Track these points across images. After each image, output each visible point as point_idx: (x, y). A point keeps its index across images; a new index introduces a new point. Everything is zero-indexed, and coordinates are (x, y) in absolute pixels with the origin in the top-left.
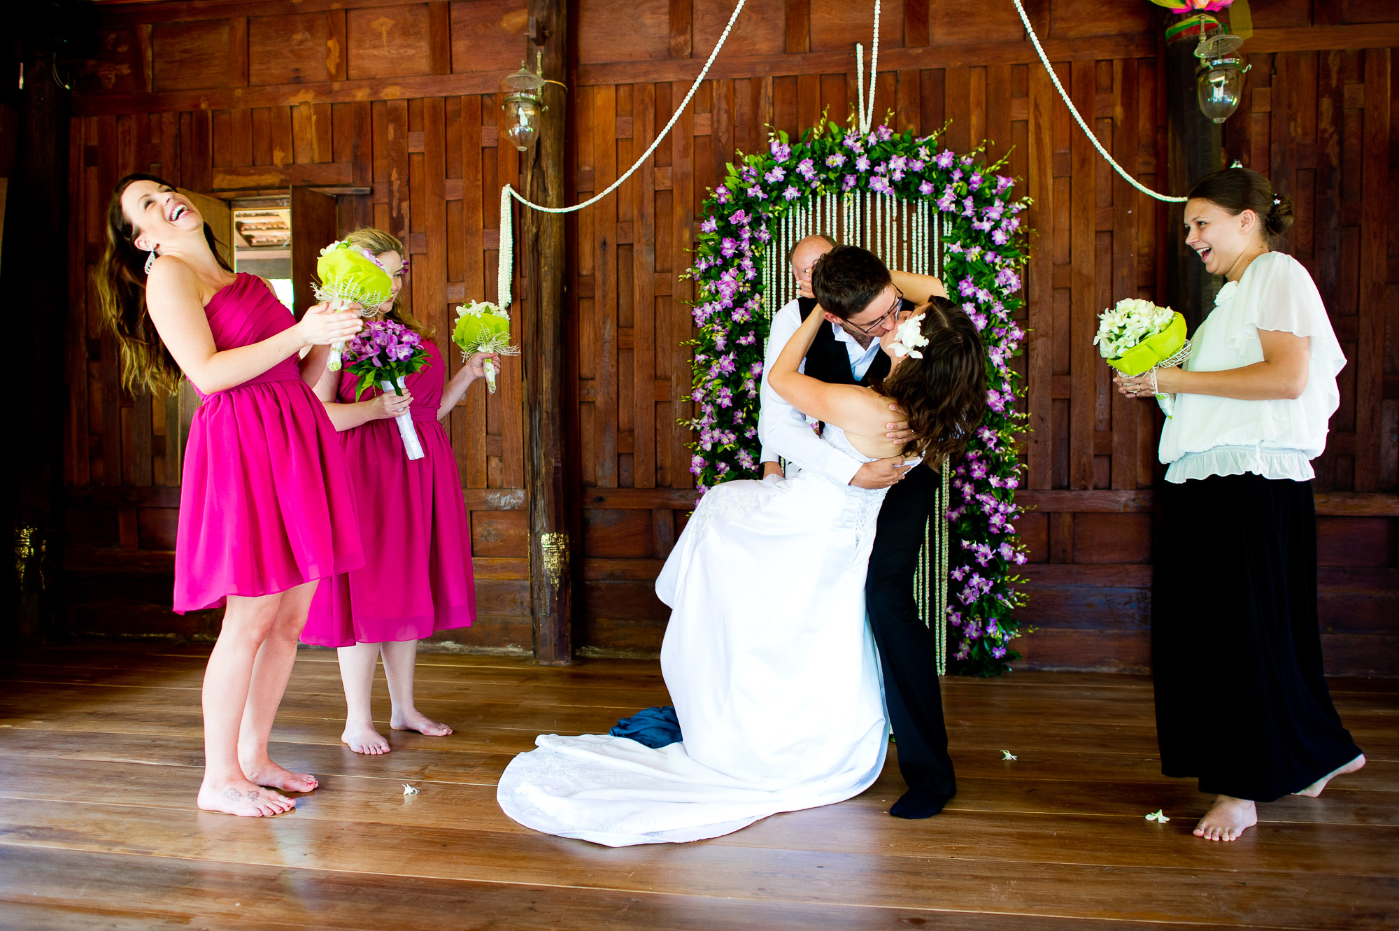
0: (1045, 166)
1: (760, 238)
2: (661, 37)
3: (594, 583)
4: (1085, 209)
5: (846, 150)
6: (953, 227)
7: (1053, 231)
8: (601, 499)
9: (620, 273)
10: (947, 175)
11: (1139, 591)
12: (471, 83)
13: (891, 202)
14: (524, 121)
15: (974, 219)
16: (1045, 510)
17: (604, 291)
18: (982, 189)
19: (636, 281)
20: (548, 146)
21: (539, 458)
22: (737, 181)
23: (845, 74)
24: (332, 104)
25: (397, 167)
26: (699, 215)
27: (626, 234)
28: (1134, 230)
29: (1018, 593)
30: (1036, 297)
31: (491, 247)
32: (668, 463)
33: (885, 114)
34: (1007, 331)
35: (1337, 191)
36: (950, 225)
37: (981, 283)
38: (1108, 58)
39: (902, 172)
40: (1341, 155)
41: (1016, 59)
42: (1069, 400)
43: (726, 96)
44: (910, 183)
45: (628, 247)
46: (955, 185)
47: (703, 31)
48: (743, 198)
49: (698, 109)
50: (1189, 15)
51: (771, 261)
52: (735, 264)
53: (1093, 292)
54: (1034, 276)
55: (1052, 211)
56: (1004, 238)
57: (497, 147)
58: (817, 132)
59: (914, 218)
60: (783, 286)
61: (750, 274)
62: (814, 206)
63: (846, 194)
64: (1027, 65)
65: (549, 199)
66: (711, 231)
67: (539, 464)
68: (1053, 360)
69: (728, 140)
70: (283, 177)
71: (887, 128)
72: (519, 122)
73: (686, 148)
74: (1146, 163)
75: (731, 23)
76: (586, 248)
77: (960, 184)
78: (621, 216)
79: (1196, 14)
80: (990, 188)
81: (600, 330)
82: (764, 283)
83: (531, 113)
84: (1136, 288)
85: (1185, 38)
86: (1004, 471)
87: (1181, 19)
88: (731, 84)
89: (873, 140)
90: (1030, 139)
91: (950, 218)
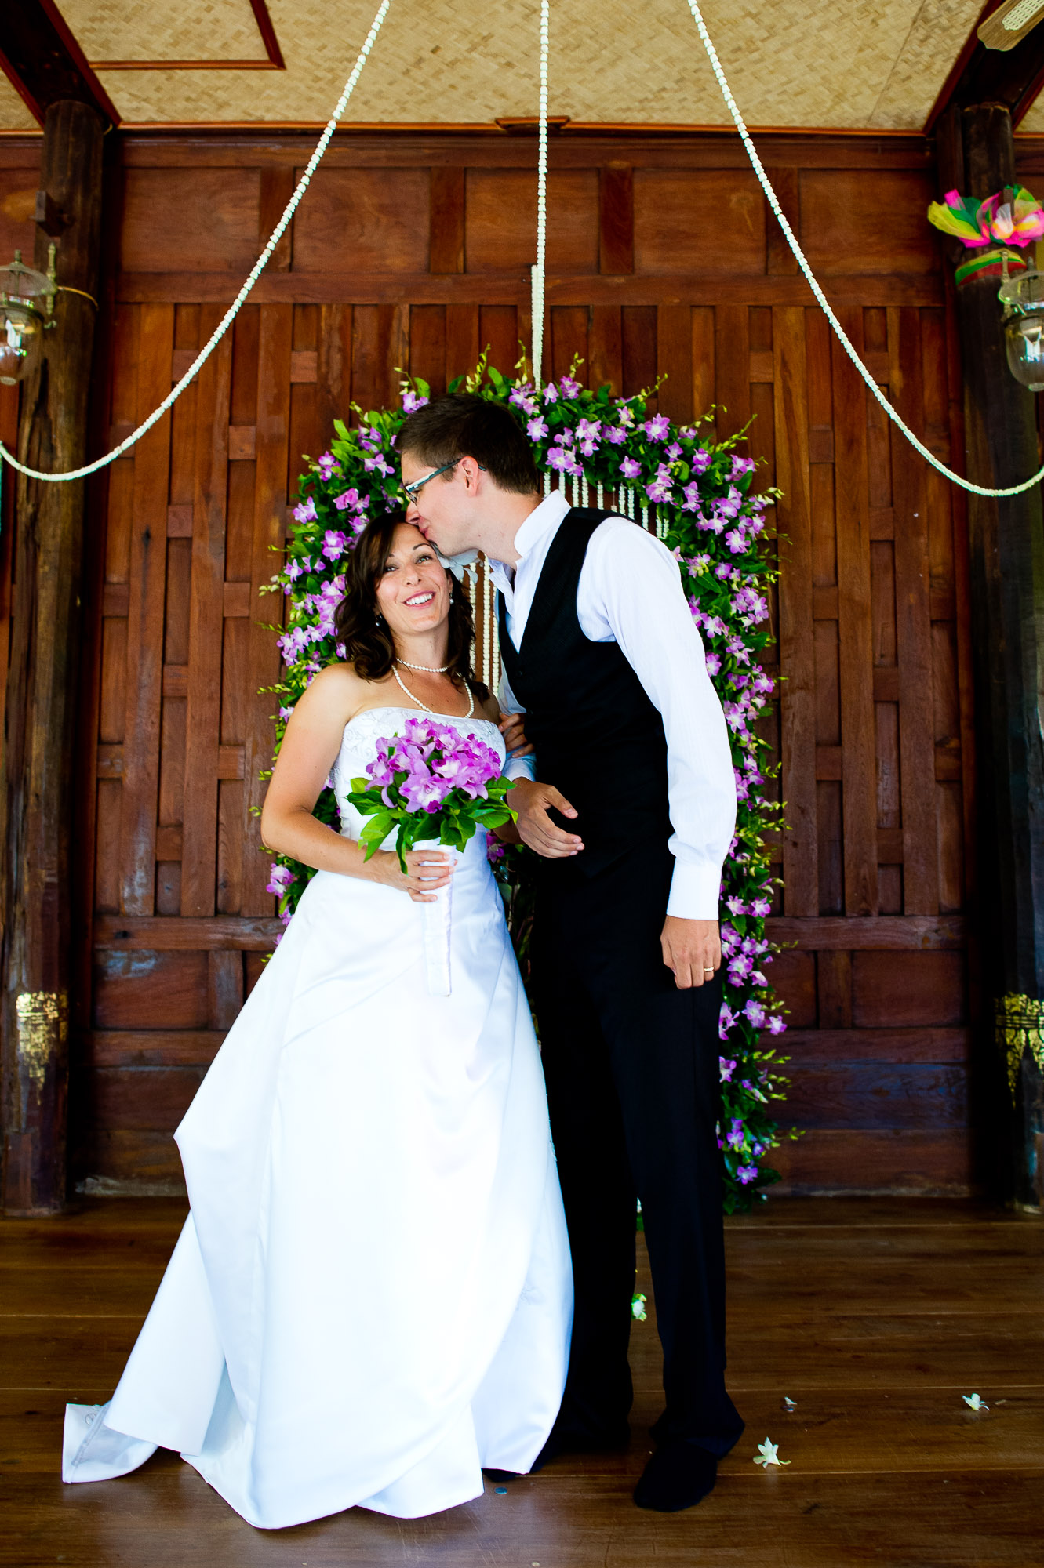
0: (798, 447)
2: (247, 241)
3: (110, 1072)
4: (854, 508)
6: (670, 528)
7: (812, 538)
8: (125, 935)
9: (170, 581)
10: (659, 450)
11: (948, 1068)
13: (580, 489)
15: (700, 516)
16: (811, 948)
17: (142, 608)
18: (711, 472)
19: (195, 594)
20: (60, 383)
21: (20, 868)
22: (350, 447)
23: (515, 307)
26: (292, 498)
27: (181, 524)
28: (923, 541)
29: (773, 1077)
30: (790, 632)
32: (236, 876)
33: (571, 361)
34: (750, 679)
36: (666, 525)
37: (711, 608)
38: (880, 305)
39: (595, 442)
41: (755, 300)
42: (841, 783)
43: (341, 329)
44: (607, 460)
45: (184, 542)
46: (672, 464)
47: (308, 235)
48: (356, 472)
49: (298, 344)
50: (986, 249)
53: (869, 627)
54: (786, 602)
55: (809, 510)
56: (744, 544)
58: (471, 383)
64: (770, 308)
65: (57, 461)
66: (309, 521)
67: (19, 880)
68: (816, 722)
69: (343, 389)
71: (575, 380)
72: (6, 342)
73: (278, 399)
76: (119, 540)
77: (679, 463)
78: (175, 495)
79: (995, 249)
80: (722, 472)
81: (135, 667)
83: (27, 329)
84: (928, 623)
85: (982, 280)
86: (750, 891)
87: (975, 255)
88: (349, 311)
89: (551, 394)
90: (776, 409)
91: (665, 514)
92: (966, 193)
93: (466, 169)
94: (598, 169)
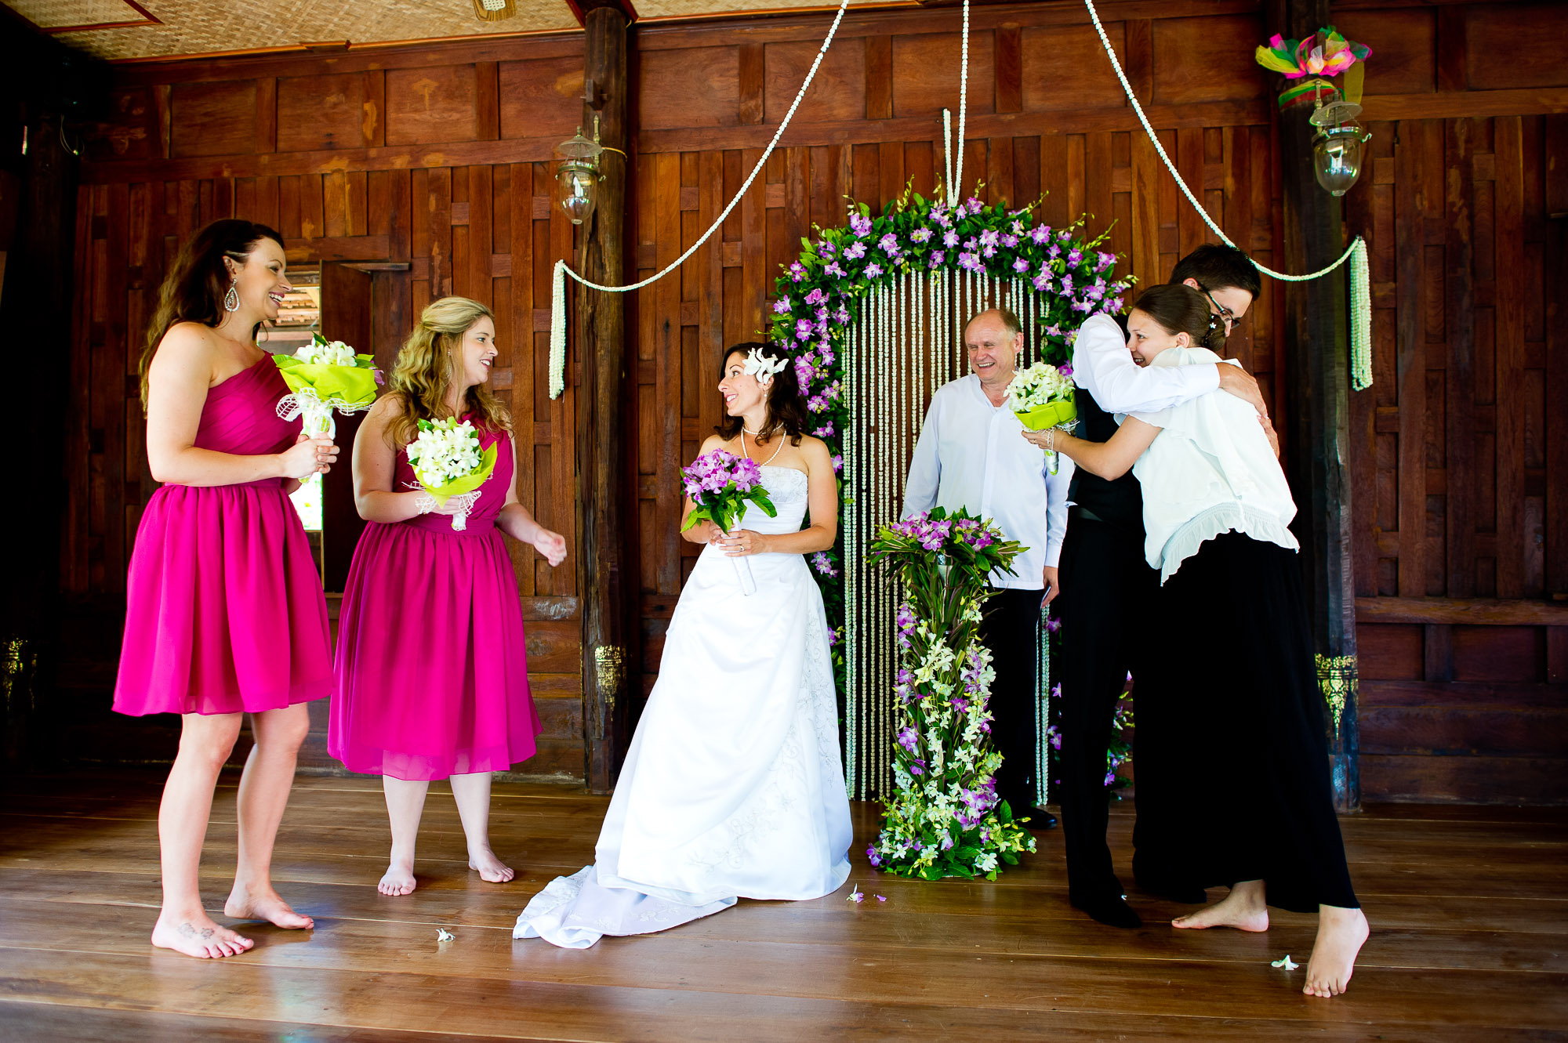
0: (1150, 242)
1: (838, 320)
2: (730, 101)
5: (932, 223)
6: (1050, 308)
8: (662, 608)
9: (684, 357)
10: (1043, 251)
12: (522, 149)
13: (982, 280)
14: (579, 192)
15: (1074, 299)
17: (666, 377)
18: (1081, 267)
19: (702, 365)
20: (605, 218)
21: (593, 561)
22: (813, 257)
23: (931, 142)
24: (368, 172)
25: (439, 241)
26: (771, 294)
27: (691, 315)
29: (1127, 712)
31: (542, 329)
33: (976, 186)
35: (1469, 270)
36: (1048, 306)
38: (1216, 126)
39: (994, 247)
40: (1472, 230)
41: (1117, 127)
43: (802, 166)
44: (1003, 260)
45: (693, 329)
46: (1052, 262)
47: (776, 95)
48: (820, 275)
49: (770, 178)
50: (1303, 80)
51: (851, 344)
52: (812, 348)
57: (549, 220)
58: (901, 204)
59: (1008, 298)
60: (864, 372)
61: (828, 359)
62: (898, 284)
63: (933, 272)
64: (1129, 132)
65: (606, 277)
66: (784, 312)
67: (593, 569)
69: (804, 210)
70: (313, 251)
71: (977, 200)
72: (574, 193)
73: (757, 221)
74: (1260, 239)
75: (804, 88)
76: (647, 329)
77: (1058, 261)
78: (685, 295)
79: (1311, 79)
80: (1090, 265)
81: (662, 420)
82: (843, 369)
83: (587, 183)
85: (1300, 104)
87: (1294, 85)
88: (807, 152)
89: (961, 213)
90: (1133, 213)
91: (1047, 298)
92: (1287, 37)
93: (892, 36)
94: (994, 31)
